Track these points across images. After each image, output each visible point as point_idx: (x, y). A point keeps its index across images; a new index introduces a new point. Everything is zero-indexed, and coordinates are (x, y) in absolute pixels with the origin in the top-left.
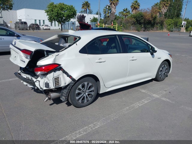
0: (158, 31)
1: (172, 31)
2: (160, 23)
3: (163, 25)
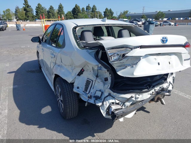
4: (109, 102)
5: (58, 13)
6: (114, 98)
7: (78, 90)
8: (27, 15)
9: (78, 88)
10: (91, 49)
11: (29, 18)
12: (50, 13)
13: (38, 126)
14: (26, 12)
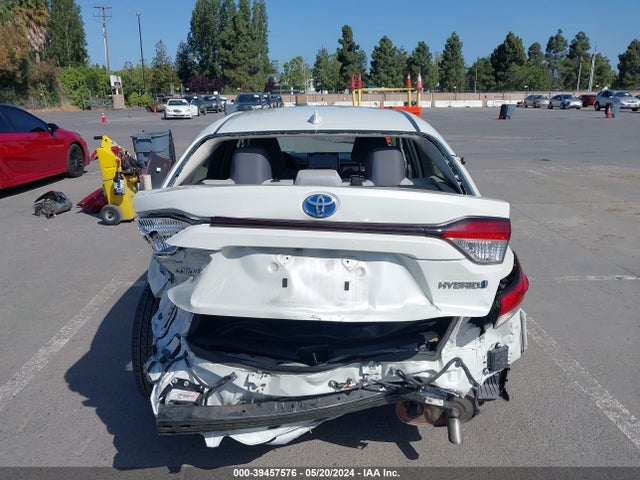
0: (47, 109)
1: (89, 108)
2: (43, 82)
3: (56, 89)
5: (441, 65)
8: (344, 74)
11: (349, 82)
12: (413, 67)
13: (86, 399)
14: (343, 66)
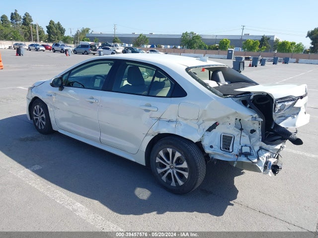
4: (264, 156)
6: (267, 151)
7: (213, 149)
9: (211, 147)
10: (236, 97)
